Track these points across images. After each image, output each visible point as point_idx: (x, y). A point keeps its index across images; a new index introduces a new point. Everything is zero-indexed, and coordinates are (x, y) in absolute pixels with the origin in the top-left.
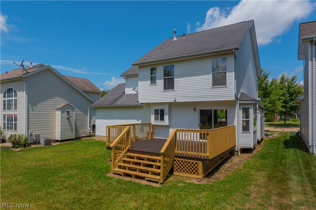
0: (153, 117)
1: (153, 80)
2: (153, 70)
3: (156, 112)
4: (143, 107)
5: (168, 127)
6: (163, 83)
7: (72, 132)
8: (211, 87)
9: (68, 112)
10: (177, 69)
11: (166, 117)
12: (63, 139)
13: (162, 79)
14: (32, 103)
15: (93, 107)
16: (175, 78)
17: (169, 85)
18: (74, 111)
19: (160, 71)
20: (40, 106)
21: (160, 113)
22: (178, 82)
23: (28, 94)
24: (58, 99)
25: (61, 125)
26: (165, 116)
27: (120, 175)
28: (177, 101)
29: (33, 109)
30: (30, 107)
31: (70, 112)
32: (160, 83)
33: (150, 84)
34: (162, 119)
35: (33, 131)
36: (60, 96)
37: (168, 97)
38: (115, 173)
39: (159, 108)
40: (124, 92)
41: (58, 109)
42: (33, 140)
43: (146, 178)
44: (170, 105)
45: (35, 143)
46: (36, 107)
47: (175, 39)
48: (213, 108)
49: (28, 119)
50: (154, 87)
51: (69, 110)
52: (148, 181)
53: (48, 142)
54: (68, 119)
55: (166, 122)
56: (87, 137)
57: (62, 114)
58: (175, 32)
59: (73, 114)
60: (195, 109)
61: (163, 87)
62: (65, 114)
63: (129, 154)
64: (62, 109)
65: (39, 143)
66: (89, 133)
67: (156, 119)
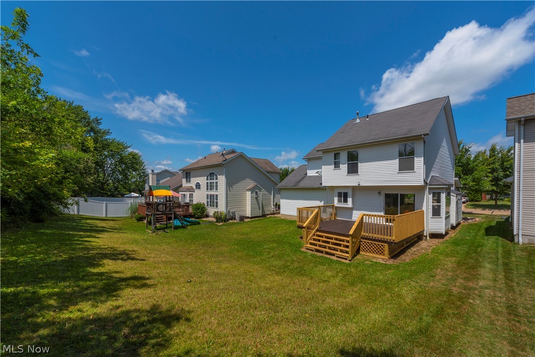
0: (336, 199)
1: (337, 165)
2: (336, 156)
3: (340, 195)
4: (326, 190)
5: (351, 209)
6: (347, 167)
7: (260, 210)
8: (398, 172)
9: (256, 192)
10: (362, 154)
11: (350, 200)
12: (253, 216)
13: (346, 164)
14: (229, 185)
15: (276, 188)
16: (359, 163)
17: (353, 170)
18: (260, 192)
19: (344, 156)
20: (235, 187)
21: (343, 196)
22: (362, 166)
23: (226, 177)
24: (248, 180)
25: (251, 204)
26: (348, 198)
27: (313, 251)
28: (361, 185)
29: (230, 190)
30: (228, 189)
31: (258, 193)
32: (344, 167)
33: (333, 168)
34: (346, 201)
35: (230, 208)
36: (250, 178)
37: (352, 181)
38: (307, 249)
39: (343, 191)
40: (306, 174)
41: (248, 190)
42: (231, 216)
43: (336, 255)
44: (354, 188)
45: (232, 219)
46: (232, 188)
47: (358, 121)
48: (399, 193)
49: (227, 198)
50: (337, 171)
52: (337, 257)
53: (242, 218)
54: (256, 198)
55: (350, 204)
56: (271, 214)
57: (251, 194)
58: (358, 113)
59: (260, 194)
60: (380, 193)
61: (347, 172)
62: (254, 194)
63: (318, 233)
64: (252, 190)
65: (235, 219)
66: (273, 211)
67: (339, 201)
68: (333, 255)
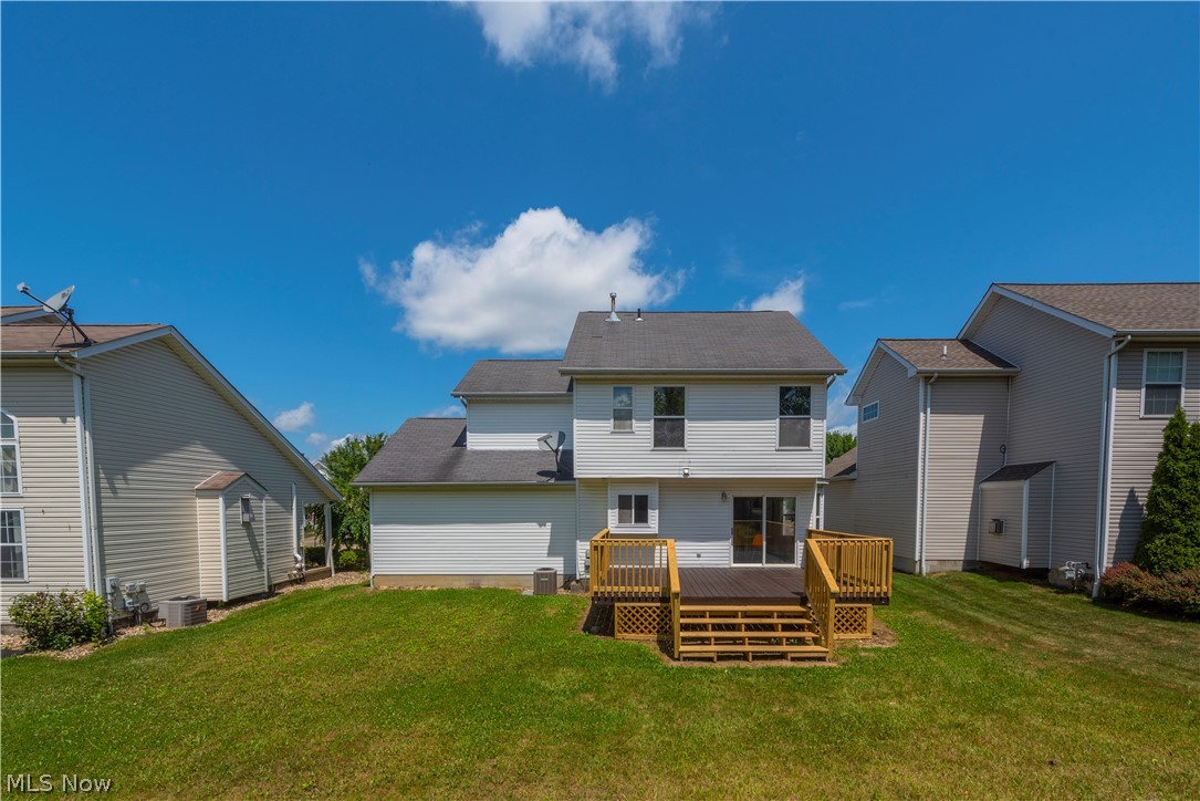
0: (613, 516)
1: (622, 417)
3: (624, 503)
4: (575, 490)
6: (652, 429)
8: (778, 447)
9: (246, 502)
10: (693, 397)
11: (653, 515)
12: (234, 595)
13: (649, 420)
14: (111, 462)
15: (364, 487)
16: (686, 421)
17: (669, 436)
18: (261, 500)
19: (644, 398)
20: (139, 474)
21: (635, 505)
22: (692, 428)
23: (93, 426)
24: (199, 452)
25: (227, 547)
26: (649, 511)
28: (691, 476)
29: (114, 490)
30: (104, 483)
31: (252, 503)
32: (644, 429)
33: (612, 429)
34: (642, 518)
35: (119, 574)
36: (205, 446)
37: (668, 465)
39: (633, 492)
40: (462, 445)
41: (209, 492)
42: (125, 608)
43: (790, 656)
44: (663, 484)
45: (131, 621)
46: (126, 479)
47: (615, 318)
48: (765, 494)
49: (100, 528)
50: (622, 438)
51: (249, 496)
52: (793, 659)
53: (198, 611)
54: (247, 525)
55: (653, 525)
56: (292, 583)
57: (227, 506)
59: (261, 509)
60: (724, 495)
61: (652, 441)
62: (238, 509)
64: (229, 492)
65: (150, 617)
66: (300, 569)
67: (624, 519)
68: (782, 656)
